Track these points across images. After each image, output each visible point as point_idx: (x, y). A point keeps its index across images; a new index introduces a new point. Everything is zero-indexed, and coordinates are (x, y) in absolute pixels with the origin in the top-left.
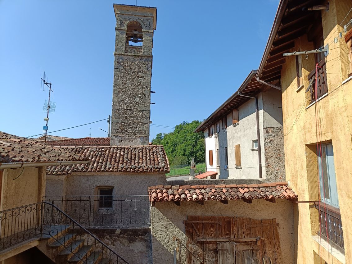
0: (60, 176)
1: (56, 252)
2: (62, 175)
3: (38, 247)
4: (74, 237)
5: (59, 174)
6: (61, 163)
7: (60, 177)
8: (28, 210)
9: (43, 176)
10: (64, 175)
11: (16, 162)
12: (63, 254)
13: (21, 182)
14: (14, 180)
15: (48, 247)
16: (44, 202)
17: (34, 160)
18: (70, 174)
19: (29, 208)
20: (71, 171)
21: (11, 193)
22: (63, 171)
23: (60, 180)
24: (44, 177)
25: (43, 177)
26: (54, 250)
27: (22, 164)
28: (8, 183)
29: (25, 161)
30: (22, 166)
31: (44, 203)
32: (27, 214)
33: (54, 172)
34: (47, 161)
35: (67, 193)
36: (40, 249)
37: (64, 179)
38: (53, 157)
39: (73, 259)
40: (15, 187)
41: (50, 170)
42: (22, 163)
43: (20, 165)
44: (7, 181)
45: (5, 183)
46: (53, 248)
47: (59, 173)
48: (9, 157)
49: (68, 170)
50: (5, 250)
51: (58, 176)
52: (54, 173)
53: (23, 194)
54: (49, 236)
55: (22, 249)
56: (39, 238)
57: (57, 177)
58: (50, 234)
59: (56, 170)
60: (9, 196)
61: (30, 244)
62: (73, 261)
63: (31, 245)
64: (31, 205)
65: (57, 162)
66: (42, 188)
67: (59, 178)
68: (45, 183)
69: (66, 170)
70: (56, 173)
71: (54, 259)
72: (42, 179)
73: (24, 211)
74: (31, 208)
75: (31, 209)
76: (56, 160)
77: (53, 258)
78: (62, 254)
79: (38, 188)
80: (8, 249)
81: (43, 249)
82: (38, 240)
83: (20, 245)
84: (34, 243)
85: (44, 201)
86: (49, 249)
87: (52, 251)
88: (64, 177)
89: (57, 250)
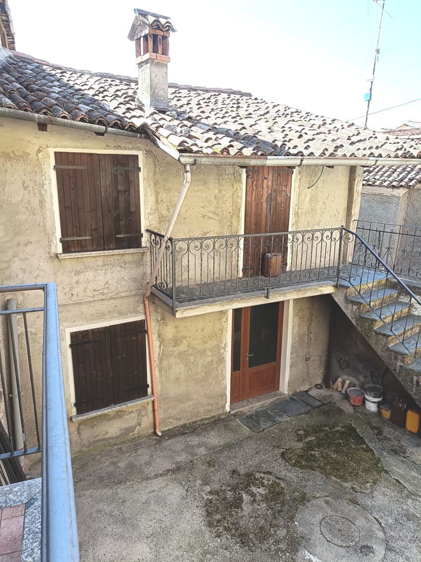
0: (395, 190)
1: (358, 311)
2: (398, 187)
3: (333, 296)
4: (396, 295)
5: (394, 187)
6: (377, 161)
7: (396, 192)
8: (317, 238)
9: (355, 186)
10: (401, 188)
11: (293, 155)
12: (368, 317)
13: (320, 193)
14: (308, 188)
15: (347, 300)
16: (344, 229)
17: (325, 154)
18: (414, 186)
19: (318, 234)
20: (415, 182)
21: (304, 208)
22: (402, 180)
23: (394, 196)
24: (358, 187)
25: (355, 188)
26: (355, 307)
27: (302, 160)
28: (301, 193)
29: (309, 155)
30: (301, 163)
31: (344, 231)
32: (315, 243)
33: (385, 181)
34: (348, 156)
35: (405, 220)
36: (336, 299)
37: (401, 195)
38: (364, 149)
39: (384, 330)
40: (311, 200)
41: (380, 179)
42: (301, 157)
43: (299, 162)
44: (298, 190)
45: (295, 193)
46: (353, 303)
47: (395, 183)
48: (285, 147)
49: (411, 180)
50: (284, 288)
51: (391, 189)
52: (385, 184)
53: (323, 213)
54: (349, 284)
55: (309, 293)
56: (334, 283)
57: (389, 192)
58: (349, 282)
59: (390, 179)
60: (302, 212)
61: (320, 289)
62: (383, 332)
63: (321, 291)
64: (323, 230)
65: (368, 159)
66: (354, 206)
67: (392, 193)
68: (360, 199)
69: (406, 180)
70: (389, 184)
71: (355, 320)
72: (355, 190)
73: (311, 238)
74: (322, 235)
75: (322, 237)
76: (368, 155)
77: (352, 318)
78: (366, 316)
79: (347, 206)
80: (289, 287)
81: (339, 299)
82: (333, 286)
83: (306, 286)
84: (328, 289)
85: (344, 227)
86: (348, 304)
87: (352, 307)
88: (402, 192)
89: (359, 308)
